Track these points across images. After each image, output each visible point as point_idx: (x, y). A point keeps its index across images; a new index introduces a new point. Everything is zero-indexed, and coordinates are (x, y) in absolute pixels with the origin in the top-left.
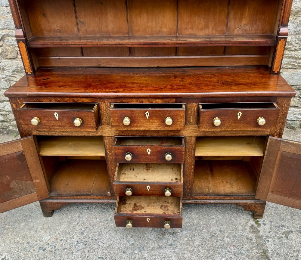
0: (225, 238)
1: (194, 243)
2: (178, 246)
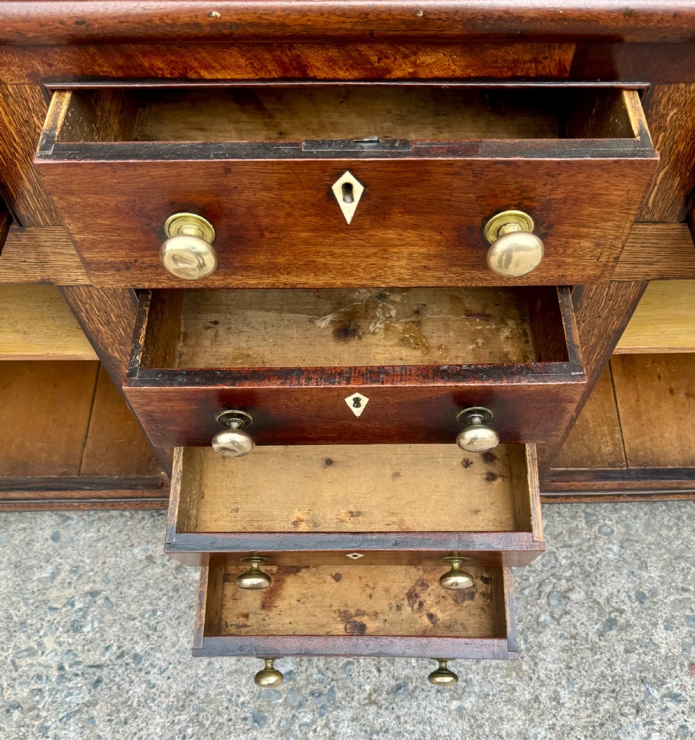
0: (660, 634)
1: (536, 664)
2: (475, 682)
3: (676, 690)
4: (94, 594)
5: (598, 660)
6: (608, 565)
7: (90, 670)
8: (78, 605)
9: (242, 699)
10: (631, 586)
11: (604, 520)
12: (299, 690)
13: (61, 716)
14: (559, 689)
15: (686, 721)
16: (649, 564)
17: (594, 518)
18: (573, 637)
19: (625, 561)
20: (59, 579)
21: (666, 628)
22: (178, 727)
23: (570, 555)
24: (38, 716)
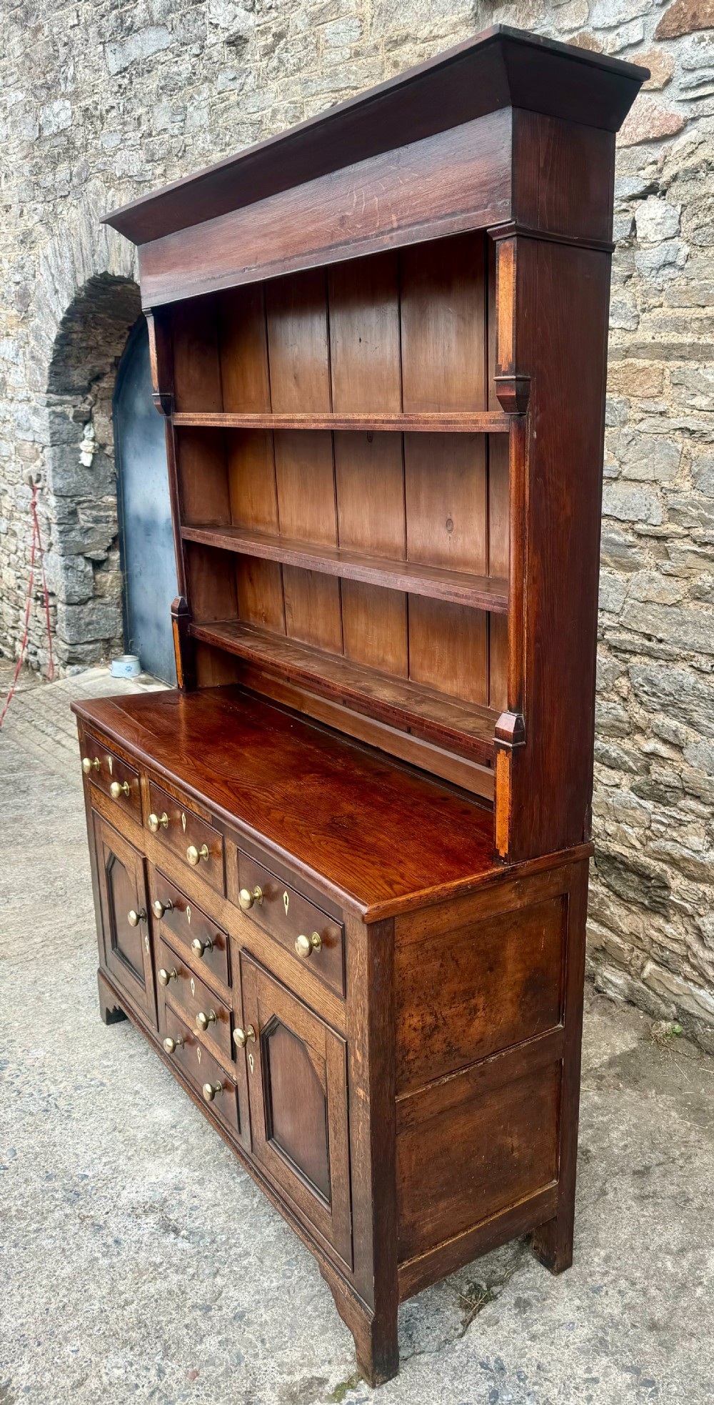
0: (212, 1340)
2: (119, 1258)
3: (168, 1371)
4: (102, 1084)
5: (171, 1314)
6: (257, 1286)
7: (53, 1105)
8: (92, 1083)
9: (60, 1165)
10: (246, 1305)
11: (296, 1269)
12: (78, 1185)
13: (20, 1108)
14: (135, 1302)
15: (143, 1386)
16: (273, 1309)
17: (295, 1263)
18: (183, 1293)
19: (266, 1294)
20: (105, 1069)
21: (219, 1342)
22: (30, 1150)
23: (254, 1264)
24: (16, 1101)
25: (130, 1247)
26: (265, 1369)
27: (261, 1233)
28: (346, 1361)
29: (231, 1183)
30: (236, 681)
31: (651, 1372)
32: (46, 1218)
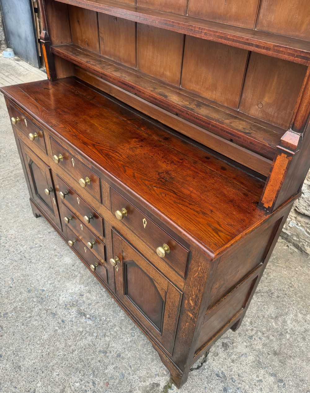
0: (111, 368)
1: (80, 340)
2: (66, 329)
3: (96, 382)
4: (41, 246)
5: (92, 355)
6: (122, 341)
7: (23, 257)
8: (37, 246)
9: (32, 285)
10: (120, 350)
11: (136, 332)
12: (41, 295)
13: (10, 258)
14: (77, 350)
15: (88, 391)
16: (131, 352)
17: (134, 329)
18: (94, 345)
19: (127, 345)
20: (40, 239)
21: (114, 368)
22: (19, 278)
23: (118, 330)
24: (8, 255)
25: (68, 324)
26: (134, 380)
27: (118, 315)
28: (164, 374)
29: (102, 292)
30: (73, 75)
31: (280, 375)
32: (32, 311)
